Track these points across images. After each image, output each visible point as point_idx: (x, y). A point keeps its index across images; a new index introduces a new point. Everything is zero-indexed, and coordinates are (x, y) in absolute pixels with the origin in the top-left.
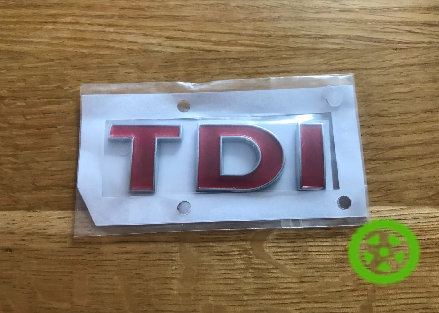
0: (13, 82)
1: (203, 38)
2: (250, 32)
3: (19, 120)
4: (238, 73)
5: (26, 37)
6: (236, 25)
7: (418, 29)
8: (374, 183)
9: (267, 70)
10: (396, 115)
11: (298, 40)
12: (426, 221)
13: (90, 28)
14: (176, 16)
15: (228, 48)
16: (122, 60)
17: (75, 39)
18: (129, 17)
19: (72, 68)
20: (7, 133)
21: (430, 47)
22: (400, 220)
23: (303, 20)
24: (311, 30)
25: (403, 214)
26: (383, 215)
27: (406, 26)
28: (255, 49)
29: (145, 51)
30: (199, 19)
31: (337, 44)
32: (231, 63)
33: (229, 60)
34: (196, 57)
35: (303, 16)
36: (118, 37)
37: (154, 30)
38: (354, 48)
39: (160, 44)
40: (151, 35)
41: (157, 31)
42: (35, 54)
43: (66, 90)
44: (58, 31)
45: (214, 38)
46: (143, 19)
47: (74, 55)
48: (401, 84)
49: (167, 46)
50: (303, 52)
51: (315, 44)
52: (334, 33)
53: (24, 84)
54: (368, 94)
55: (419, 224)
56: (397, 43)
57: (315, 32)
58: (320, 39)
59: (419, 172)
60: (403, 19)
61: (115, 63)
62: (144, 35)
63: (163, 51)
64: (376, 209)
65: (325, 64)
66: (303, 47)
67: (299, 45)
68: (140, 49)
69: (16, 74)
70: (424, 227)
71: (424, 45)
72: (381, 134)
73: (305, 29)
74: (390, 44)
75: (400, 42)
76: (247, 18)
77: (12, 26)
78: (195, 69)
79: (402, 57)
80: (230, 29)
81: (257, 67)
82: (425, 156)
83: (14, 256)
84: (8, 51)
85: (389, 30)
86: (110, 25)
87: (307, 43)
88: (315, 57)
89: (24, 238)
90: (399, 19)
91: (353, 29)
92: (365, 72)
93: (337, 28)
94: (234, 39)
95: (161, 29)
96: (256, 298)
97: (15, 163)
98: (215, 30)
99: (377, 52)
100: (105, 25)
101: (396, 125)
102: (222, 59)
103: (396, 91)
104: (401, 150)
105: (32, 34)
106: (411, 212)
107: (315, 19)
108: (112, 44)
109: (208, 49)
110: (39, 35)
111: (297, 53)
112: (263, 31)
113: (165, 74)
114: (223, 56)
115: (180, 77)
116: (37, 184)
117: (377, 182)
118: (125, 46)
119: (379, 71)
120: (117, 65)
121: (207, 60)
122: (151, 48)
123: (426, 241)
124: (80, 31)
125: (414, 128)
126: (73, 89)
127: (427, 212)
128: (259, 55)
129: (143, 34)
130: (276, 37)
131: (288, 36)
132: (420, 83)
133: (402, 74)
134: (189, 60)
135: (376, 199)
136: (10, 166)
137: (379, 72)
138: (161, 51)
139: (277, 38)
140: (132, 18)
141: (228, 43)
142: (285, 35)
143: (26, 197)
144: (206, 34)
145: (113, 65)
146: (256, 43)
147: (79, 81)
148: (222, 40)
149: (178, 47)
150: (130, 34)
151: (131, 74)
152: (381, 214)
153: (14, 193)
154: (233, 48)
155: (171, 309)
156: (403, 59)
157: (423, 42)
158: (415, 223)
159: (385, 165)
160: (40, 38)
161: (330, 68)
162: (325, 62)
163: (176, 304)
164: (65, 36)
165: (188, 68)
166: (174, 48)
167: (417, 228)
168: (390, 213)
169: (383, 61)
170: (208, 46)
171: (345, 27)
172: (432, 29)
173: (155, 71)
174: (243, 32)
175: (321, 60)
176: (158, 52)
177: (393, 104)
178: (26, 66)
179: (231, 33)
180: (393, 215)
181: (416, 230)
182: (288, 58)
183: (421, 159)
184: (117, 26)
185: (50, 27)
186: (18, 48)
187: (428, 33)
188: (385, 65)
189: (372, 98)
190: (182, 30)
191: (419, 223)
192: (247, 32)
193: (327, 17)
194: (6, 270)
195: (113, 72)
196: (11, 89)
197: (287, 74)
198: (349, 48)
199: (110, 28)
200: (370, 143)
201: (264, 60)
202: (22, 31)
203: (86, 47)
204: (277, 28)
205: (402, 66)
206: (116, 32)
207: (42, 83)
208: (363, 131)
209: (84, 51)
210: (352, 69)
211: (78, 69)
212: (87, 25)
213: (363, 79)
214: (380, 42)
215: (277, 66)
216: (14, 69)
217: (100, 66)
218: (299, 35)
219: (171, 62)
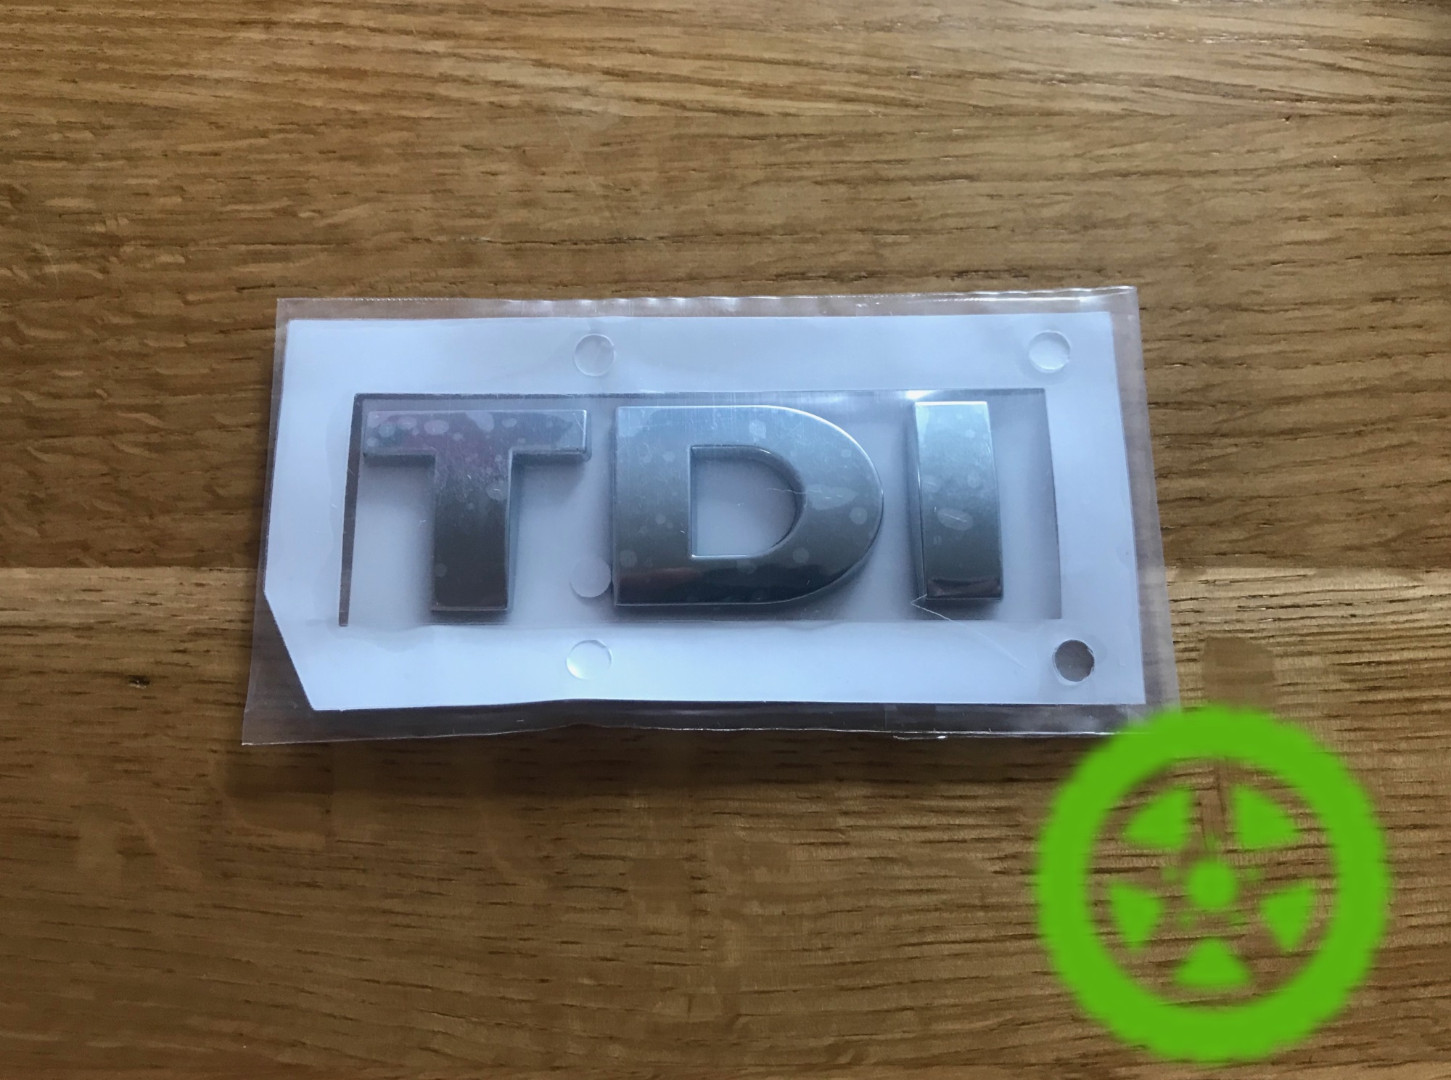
0: (147, 194)
1: (717, 75)
2: (857, 61)
3: (166, 306)
4: (819, 179)
5: (182, 65)
6: (812, 38)
7: (1356, 59)
8: (1220, 500)
9: (906, 172)
10: (1286, 307)
11: (999, 86)
12: (1373, 612)
13: (378, 41)
14: (634, 11)
15: (791, 106)
16: (470, 137)
17: (329, 72)
18: (494, 12)
19: (323, 156)
20: (130, 343)
21: (1389, 114)
22: (1298, 606)
23: (1010, 28)
24: (1037, 59)
25: (1306, 590)
26: (1248, 594)
27: (1320, 48)
28: (871, 109)
29: (542, 110)
30: (703, 19)
31: (1114, 99)
32: (799, 149)
33: (793, 138)
34: (694, 130)
35: (1013, 15)
36: (462, 70)
37: (569, 51)
38: (1163, 113)
39: (585, 92)
40: (558, 66)
41: (577, 52)
42: (211, 114)
43: (304, 219)
44: (281, 48)
45: (748, 75)
46: (536, 18)
47: (330, 120)
48: (1303, 218)
49: (609, 97)
50: (1013, 121)
51: (1052, 98)
52: (1106, 67)
53: (178, 200)
54: (1203, 245)
55: (1354, 620)
56: (1292, 100)
57: (1050, 65)
58: (1064, 85)
59: (1353, 471)
60: (1309, 30)
61: (452, 144)
62: (539, 63)
63: (595, 113)
64: (1228, 574)
65: (1076, 156)
66: (1011, 106)
67: (1000, 102)
68: (528, 104)
69: (155, 171)
70: (1369, 628)
71: (1372, 106)
72: (1240, 362)
73: (1017, 55)
74: (1272, 102)
75: (1302, 95)
76: (847, 19)
77: (142, 32)
78: (692, 164)
79: (1306, 140)
80: (796, 52)
81: (879, 162)
82: (1373, 427)
83: (154, 698)
84: (131, 106)
85: (1271, 61)
86: (437, 35)
87: (1021, 95)
88: (1050, 137)
89: (182, 647)
90: (1298, 31)
91: (1161, 57)
92: (1197, 183)
93: (1114, 54)
94: (809, 78)
95: (591, 48)
96: (874, 823)
97: (155, 430)
98: (751, 54)
99: (1231, 126)
100: (420, 32)
101: (1287, 335)
102: (771, 135)
103: (1288, 239)
104: (1302, 407)
105: (202, 56)
106: (1329, 585)
107: (1048, 27)
108: (442, 90)
109: (729, 106)
110: (223, 60)
111: (995, 123)
112: (893, 59)
113: (601, 179)
114: (772, 129)
115: (646, 188)
116: (221, 491)
117: (1230, 497)
118: (483, 96)
119: (1237, 179)
120: (456, 149)
121: (727, 140)
122: (561, 102)
123: (1372, 670)
124: (346, 48)
125: (1340, 344)
126: (327, 217)
127: (1378, 587)
128: (881, 129)
129: (536, 61)
130: (932, 75)
131: (970, 73)
132: (1361, 215)
133: (1306, 191)
134: (672, 138)
135: (1224, 547)
136: (141, 438)
137: (1238, 183)
138: (591, 111)
139: (938, 79)
140: (502, 13)
141: (789, 92)
142: (960, 71)
143: (189, 527)
144: (725, 64)
145: (445, 149)
146: (873, 91)
147: (345, 193)
148: (770, 82)
149: (638, 100)
150: (497, 60)
151: (500, 177)
152: (1242, 590)
153: (151, 517)
154: (805, 105)
155: (623, 854)
156: (1308, 145)
157: (1371, 99)
158: (1343, 617)
159: (1255, 450)
160: (223, 68)
161: (1095, 168)
162: (1080, 152)
163: (639, 839)
164: (301, 63)
165: (671, 160)
166: (628, 104)
167: (1346, 633)
168: (1268, 589)
169: (1249, 151)
170: (727, 99)
171: (1138, 52)
172: (1396, 60)
173: (570, 169)
174: (834, 60)
175: (1067, 144)
176: (580, 113)
177: (1278, 274)
178: (183, 148)
179: (797, 64)
180: (1277, 592)
181: (1345, 636)
182: (966, 137)
183: (1359, 433)
184: (456, 36)
185: (256, 35)
186: (160, 96)
187: (1383, 71)
188: (1254, 162)
189: (1215, 256)
190: (652, 52)
191: (1353, 616)
192: (846, 60)
193: (1083, 22)
194: (132, 736)
195: (446, 171)
196: (141, 217)
197: (964, 183)
198: (1152, 111)
199: (437, 42)
200: (1209, 387)
201: (895, 141)
202: (175, 47)
203: (364, 98)
204: (937, 51)
205: (1305, 166)
206: (455, 55)
207: (235, 198)
208: (1190, 351)
209: (359, 107)
210: (1159, 173)
211: (343, 159)
212: (366, 31)
213: (1189, 203)
214: (1241, 97)
215: (936, 160)
216: (149, 158)
217: (407, 152)
218: (1000, 73)
219: (621, 144)
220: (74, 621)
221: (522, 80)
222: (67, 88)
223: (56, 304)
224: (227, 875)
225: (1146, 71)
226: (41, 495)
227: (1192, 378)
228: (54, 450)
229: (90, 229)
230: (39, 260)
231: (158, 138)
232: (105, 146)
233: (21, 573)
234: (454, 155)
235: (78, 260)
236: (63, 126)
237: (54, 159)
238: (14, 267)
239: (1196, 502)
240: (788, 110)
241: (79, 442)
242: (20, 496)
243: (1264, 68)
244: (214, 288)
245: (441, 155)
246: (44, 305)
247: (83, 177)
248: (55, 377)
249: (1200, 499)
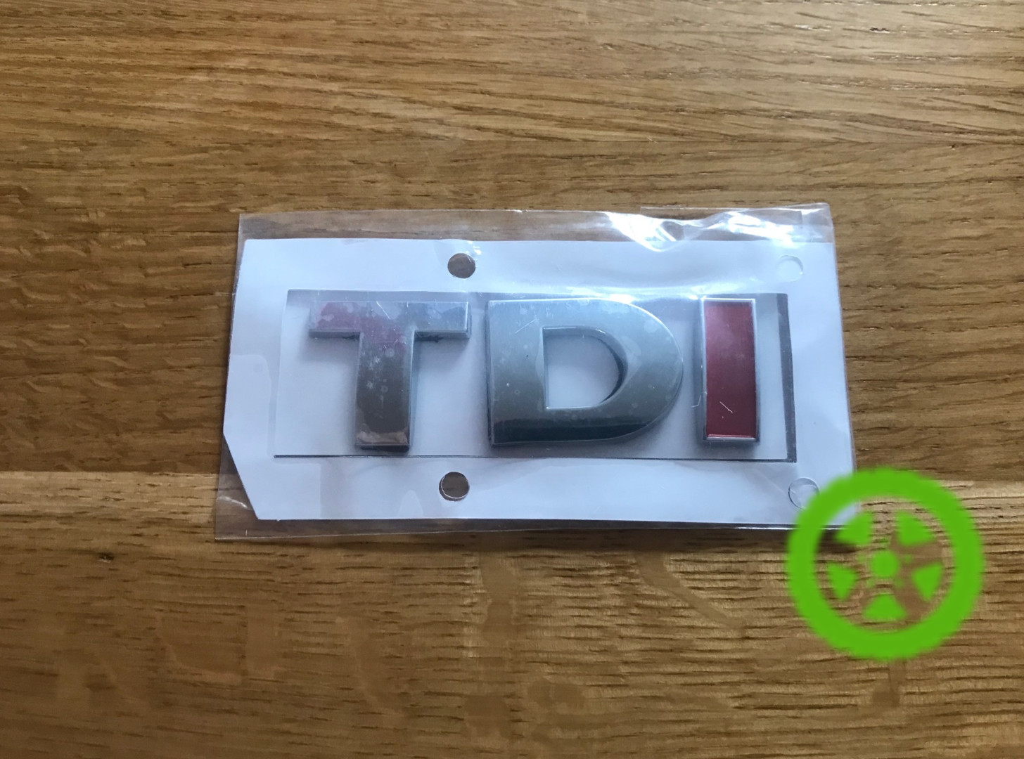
0: (119, 194)
1: (536, 111)
2: (640, 101)
3: (131, 277)
4: (610, 188)
5: (147, 99)
6: (605, 83)
10: (952, 286)
11: (742, 120)
12: (1016, 514)
13: (289, 83)
14: (475, 62)
16: (356, 154)
17: (255, 105)
18: (375, 62)
19: (248, 167)
20: (105, 305)
23: (752, 77)
24: (771, 100)
25: (966, 497)
28: (650, 137)
29: (409, 135)
30: (527, 69)
31: (827, 130)
33: (592, 158)
34: (520, 151)
35: (753, 68)
36: (351, 105)
37: (430, 92)
38: (863, 141)
39: (441, 122)
40: (421, 102)
41: (435, 92)
42: (167, 135)
43: (233, 213)
44: (218, 87)
45: (559, 111)
46: (405, 67)
47: (254, 140)
48: (965, 220)
49: (457, 126)
51: (781, 129)
52: (820, 107)
53: (142, 199)
54: (892, 239)
55: (1002, 520)
56: (957, 133)
57: (780, 104)
58: (790, 120)
59: (1001, 408)
60: (970, 82)
61: (342, 159)
62: (407, 100)
63: (447, 137)
65: (800, 172)
68: (399, 130)
69: (125, 177)
70: (1013, 526)
71: (1015, 138)
72: (919, 326)
73: (756, 97)
74: (942, 134)
75: (964, 129)
76: (631, 70)
77: (118, 74)
78: (516, 176)
79: (967, 162)
80: (594, 93)
81: (654, 176)
82: (1016, 376)
83: (117, 570)
84: (109, 129)
85: (940, 104)
86: (332, 78)
87: (761, 127)
88: (779, 158)
89: (138, 532)
90: (961, 82)
91: (861, 100)
92: (886, 192)
94: (604, 114)
95: (445, 89)
97: (122, 369)
99: (912, 151)
100: (322, 77)
101: (953, 307)
105: (161, 93)
107: (780, 76)
108: (336, 119)
109: (545, 134)
110: (177, 96)
112: (667, 100)
113: (451, 187)
114: (577, 151)
115: (485, 194)
116: (170, 416)
118: (366, 124)
119: (916, 190)
120: (346, 163)
121: (544, 159)
122: (421, 128)
124: (266, 88)
125: (992, 313)
127: (1019, 495)
128: (655, 152)
129: (405, 98)
130: (694, 112)
131: (721, 110)
132: (1007, 218)
133: (967, 200)
134: (504, 157)
135: (907, 464)
136: (111, 375)
137: (916, 193)
138: (445, 136)
139: (698, 115)
140: (381, 63)
141: (589, 123)
142: (714, 109)
144: (543, 103)
145: (339, 163)
147: (263, 195)
148: (576, 116)
149: (479, 129)
150: (376, 97)
151: (376, 184)
153: (117, 434)
156: (969, 165)
157: (1014, 132)
158: (993, 518)
159: (928, 392)
160: (177, 101)
161: (812, 181)
162: (802, 169)
164: (234, 98)
165: (503, 174)
166: (472, 131)
167: (997, 529)
169: (926, 170)
170: (545, 128)
171: (846, 96)
173: (428, 179)
174: (624, 100)
175: (792, 164)
176: (436, 137)
177: (947, 261)
178: (146, 160)
179: (596, 103)
181: (995, 532)
182: (719, 158)
183: (1006, 380)
184: (347, 79)
185: (200, 77)
186: (131, 122)
188: (932, 177)
189: (900, 247)
190: (490, 93)
191: (1001, 517)
192: (631, 100)
193: (805, 73)
194: (99, 598)
195: (338, 179)
196: (115, 211)
197: (717, 192)
198: (853, 140)
199: (333, 84)
200: (895, 345)
201: (667, 160)
202: (140, 85)
203: (279, 124)
204: (698, 94)
205: (967, 181)
206: (346, 93)
207: (182, 197)
208: (880, 318)
209: (275, 131)
210: (859, 185)
211: (262, 170)
212: (281, 76)
213: (881, 208)
214: (919, 129)
215: (695, 175)
216: (121, 168)
217: (309, 165)
218: (744, 110)
219: (466, 160)
220: (58, 511)
221: (394, 112)
222: (62, 115)
223: (51, 275)
224: (168, 704)
225: (851, 110)
226: (37, 417)
227: (882, 339)
228: (47, 383)
229: (77, 219)
230: (40, 242)
231: (128, 153)
232: (89, 158)
233: (20, 476)
234: (343, 168)
235: (68, 242)
236: (58, 143)
237: (52, 167)
238: (21, 247)
239: (886, 431)
240: (588, 137)
241: (65, 378)
242: (21, 418)
243: (934, 108)
244: (165, 264)
245: (335, 168)
246: (44, 276)
247: (73, 181)
248: (48, 329)
249: (888, 428)
